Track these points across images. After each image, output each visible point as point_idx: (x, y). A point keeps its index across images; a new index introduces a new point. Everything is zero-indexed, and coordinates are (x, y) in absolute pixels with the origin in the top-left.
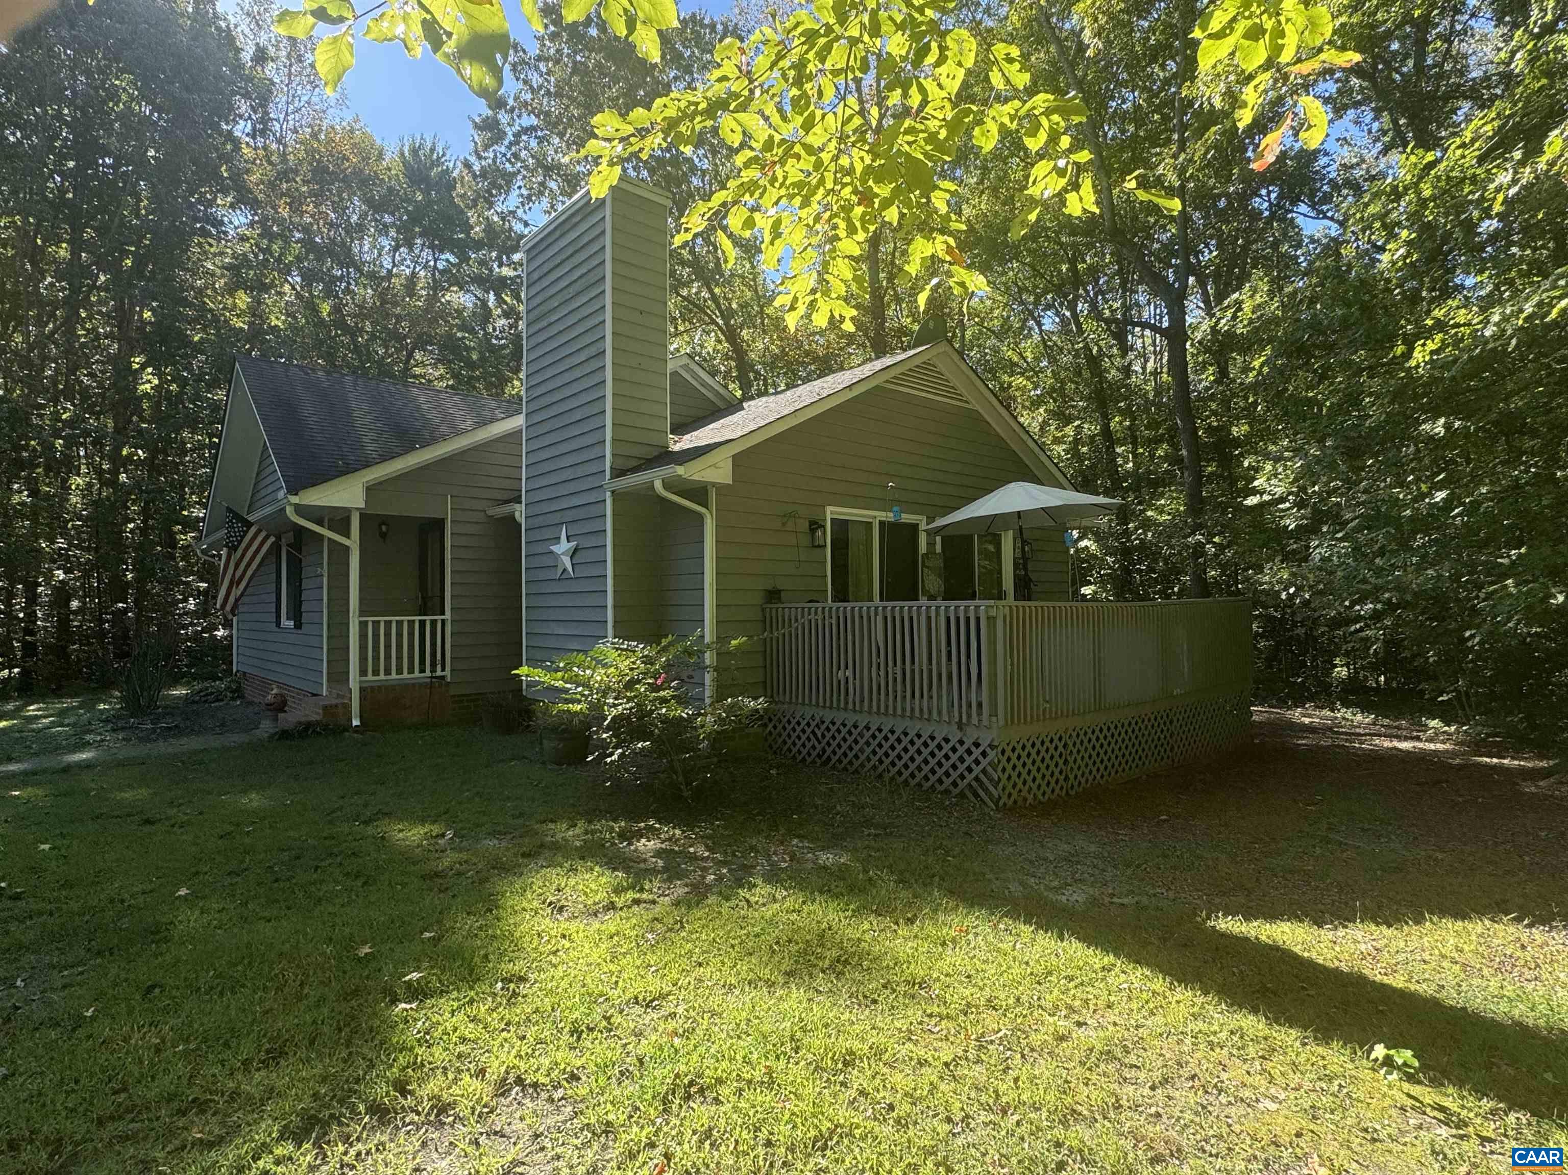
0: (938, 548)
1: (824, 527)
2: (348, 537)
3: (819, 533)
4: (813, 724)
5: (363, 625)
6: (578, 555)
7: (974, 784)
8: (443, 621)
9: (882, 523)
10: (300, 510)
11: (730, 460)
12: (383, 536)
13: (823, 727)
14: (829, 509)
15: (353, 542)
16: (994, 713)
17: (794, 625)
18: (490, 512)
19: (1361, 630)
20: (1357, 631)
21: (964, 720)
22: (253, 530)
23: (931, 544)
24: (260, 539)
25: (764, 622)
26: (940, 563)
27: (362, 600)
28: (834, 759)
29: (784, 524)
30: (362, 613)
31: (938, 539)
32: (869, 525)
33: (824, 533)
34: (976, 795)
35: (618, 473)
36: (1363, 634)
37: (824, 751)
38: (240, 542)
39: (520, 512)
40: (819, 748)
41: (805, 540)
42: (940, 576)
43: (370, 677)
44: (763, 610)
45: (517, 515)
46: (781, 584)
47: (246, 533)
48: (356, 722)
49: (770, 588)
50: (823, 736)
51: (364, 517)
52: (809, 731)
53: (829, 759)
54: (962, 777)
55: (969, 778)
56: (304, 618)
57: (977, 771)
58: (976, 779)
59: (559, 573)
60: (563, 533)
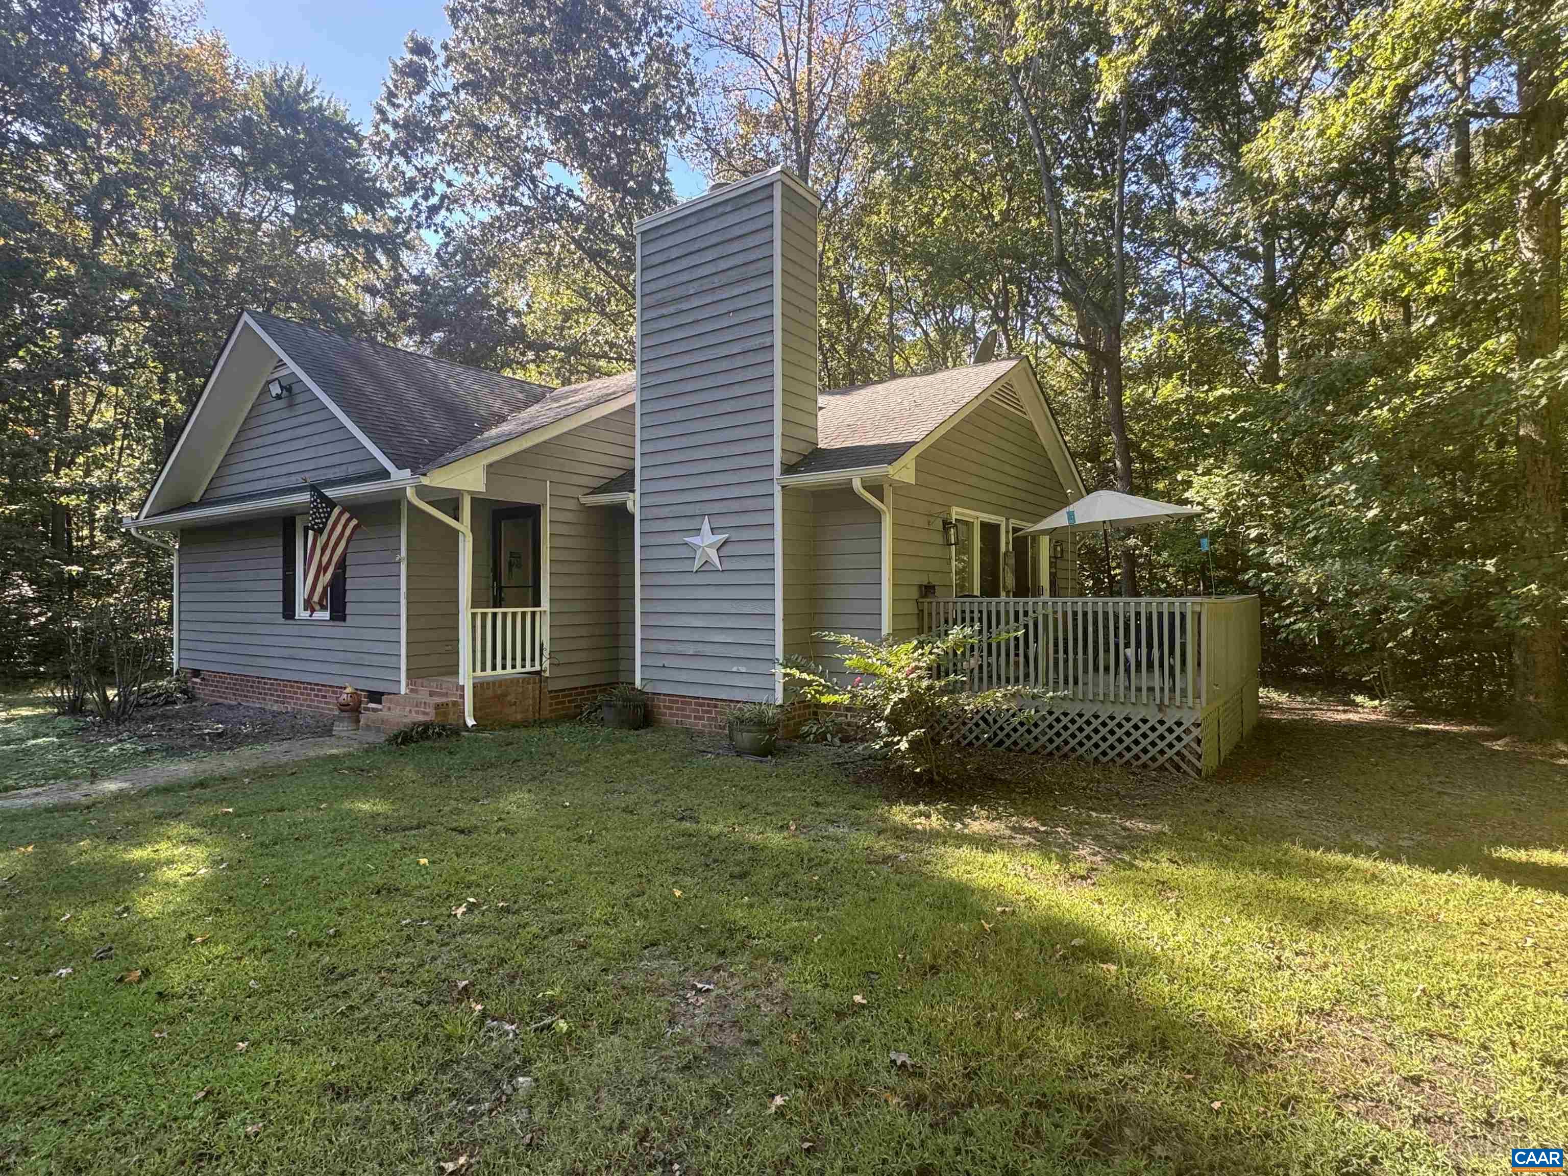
0: (1011, 547)
2: (458, 519)
3: (952, 532)
6: (729, 548)
7: (1176, 758)
10: (422, 491)
11: (914, 462)
14: (954, 509)
15: (464, 526)
16: (1197, 696)
18: (583, 500)
19: (1295, 623)
20: (1291, 624)
21: (1166, 702)
22: (336, 511)
23: (1007, 543)
24: (343, 521)
25: (920, 615)
26: (1013, 561)
28: (1009, 742)
29: (930, 523)
30: (472, 604)
31: (1011, 539)
34: (1178, 768)
35: (789, 469)
36: (1296, 627)
38: (325, 524)
39: (634, 502)
40: (990, 732)
41: (939, 538)
42: (1013, 573)
43: (479, 673)
45: (630, 505)
47: (330, 513)
48: (470, 722)
49: (923, 583)
50: (995, 721)
51: (477, 501)
53: (1002, 742)
54: (1162, 752)
55: (1170, 753)
56: (349, 609)
57: (1178, 746)
58: (1178, 753)
59: (697, 565)
60: (706, 527)
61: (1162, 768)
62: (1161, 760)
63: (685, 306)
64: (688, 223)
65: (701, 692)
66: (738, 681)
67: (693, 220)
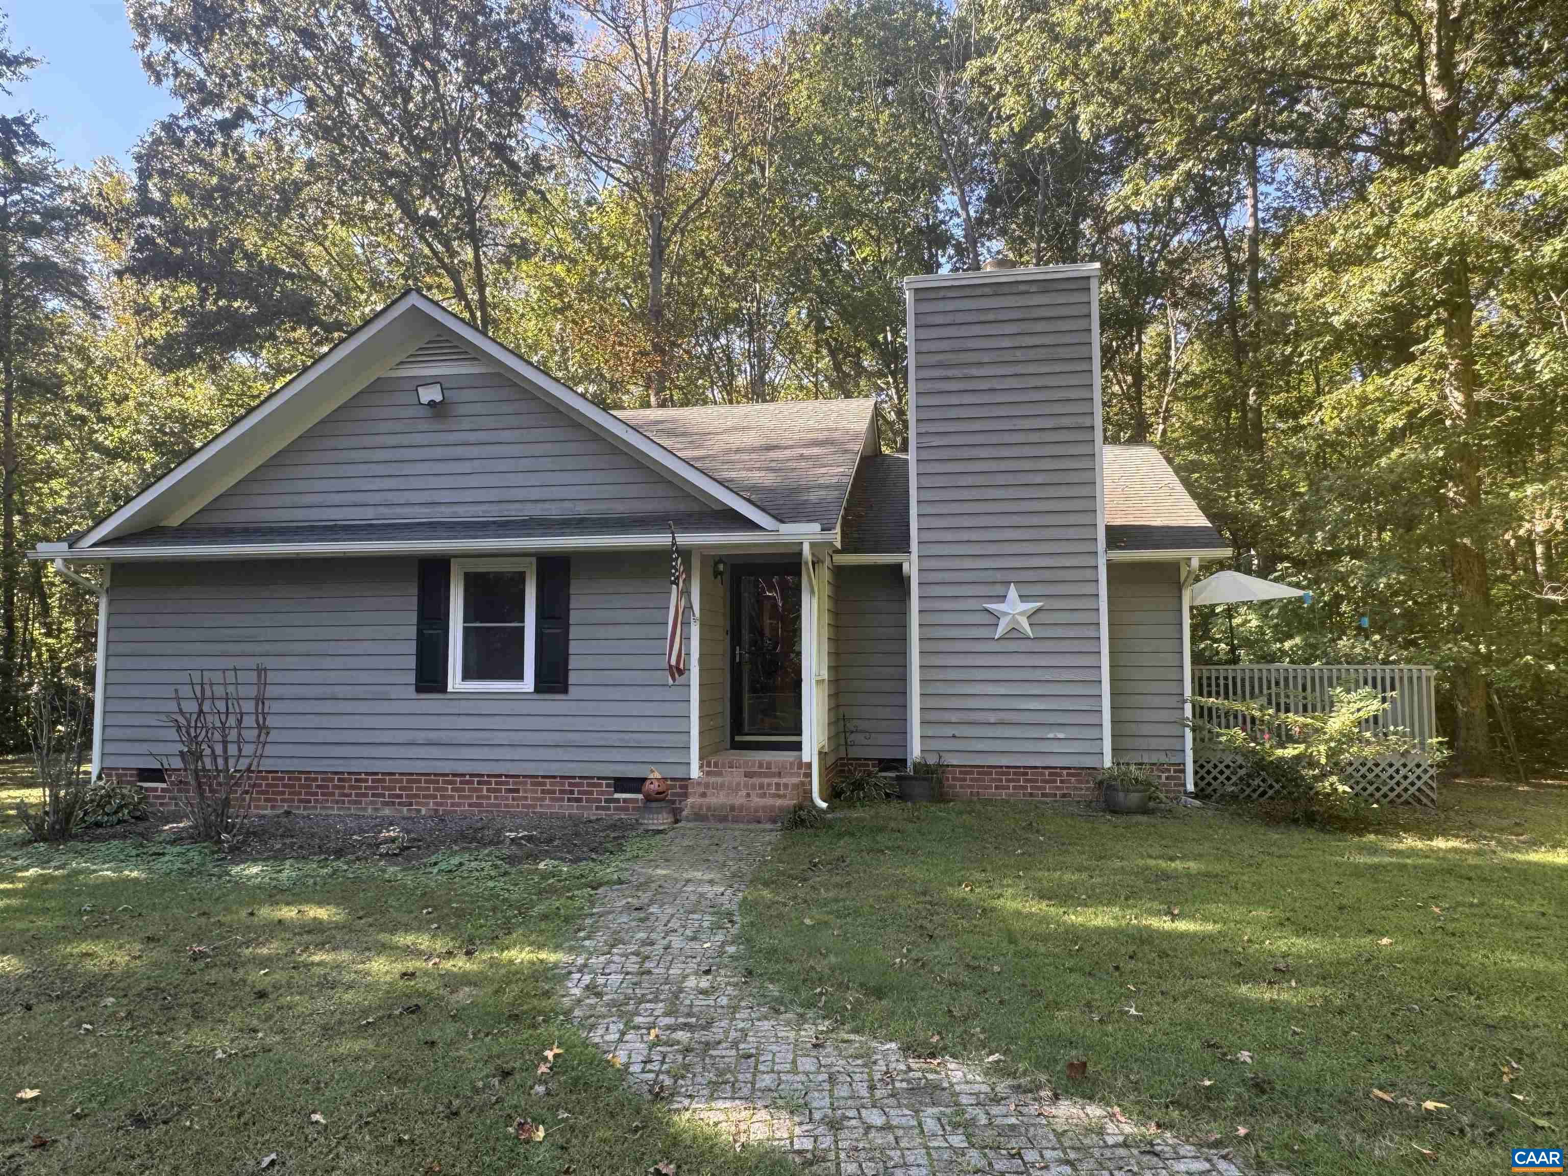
7: (1417, 794)
34: (1420, 802)
35: (1117, 544)
39: (910, 564)
45: (905, 567)
48: (821, 803)
54: (1406, 790)
55: (1412, 790)
56: (573, 678)
57: (1419, 784)
58: (1419, 790)
59: (1000, 631)
60: (1013, 593)
61: (1407, 803)
62: (1405, 796)
63: (975, 372)
64: (979, 292)
65: (1004, 761)
66: (1056, 747)
67: (987, 290)
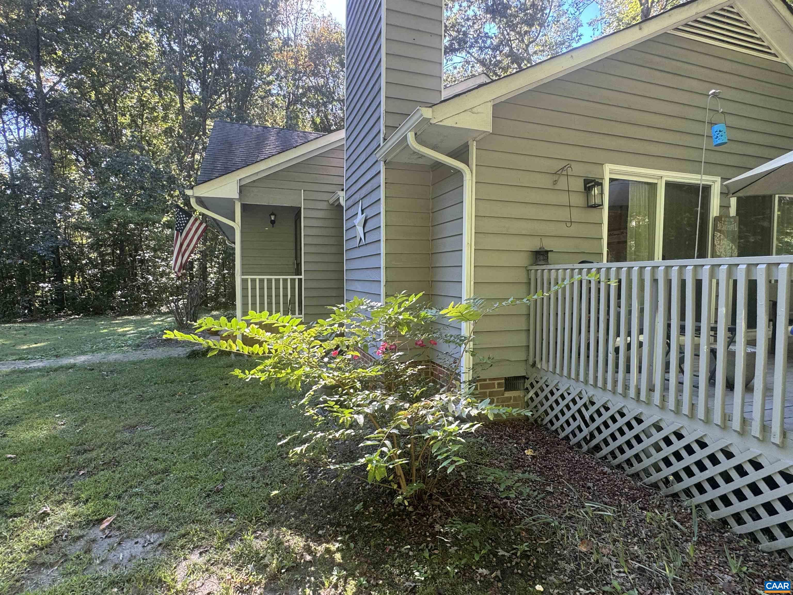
0: (733, 211)
1: (601, 184)
2: (234, 221)
3: (596, 191)
4: (580, 403)
5: (244, 281)
6: (367, 225)
8: (300, 280)
9: (669, 185)
11: (490, 105)
12: (273, 222)
13: (592, 409)
14: (608, 168)
15: (237, 225)
17: (553, 288)
18: (331, 201)
22: (192, 219)
23: (725, 207)
24: (197, 225)
25: (529, 283)
26: (734, 227)
27: (243, 265)
28: (605, 451)
29: (555, 182)
30: (243, 273)
31: (733, 201)
32: (653, 186)
33: (602, 193)
37: (592, 436)
38: (185, 227)
39: (343, 198)
40: (586, 431)
41: (579, 199)
42: (733, 241)
44: (528, 271)
45: (342, 200)
46: (548, 244)
49: (537, 249)
50: (593, 419)
52: (574, 408)
53: (598, 448)
59: (358, 241)
60: (360, 209)
